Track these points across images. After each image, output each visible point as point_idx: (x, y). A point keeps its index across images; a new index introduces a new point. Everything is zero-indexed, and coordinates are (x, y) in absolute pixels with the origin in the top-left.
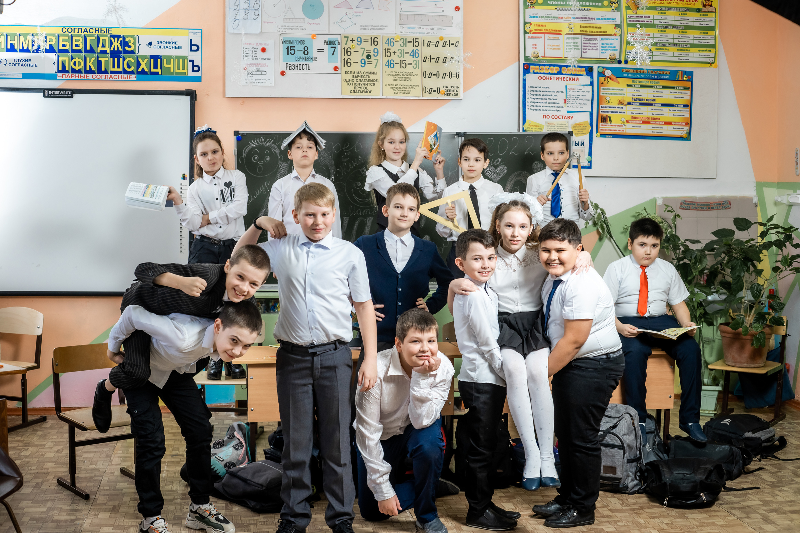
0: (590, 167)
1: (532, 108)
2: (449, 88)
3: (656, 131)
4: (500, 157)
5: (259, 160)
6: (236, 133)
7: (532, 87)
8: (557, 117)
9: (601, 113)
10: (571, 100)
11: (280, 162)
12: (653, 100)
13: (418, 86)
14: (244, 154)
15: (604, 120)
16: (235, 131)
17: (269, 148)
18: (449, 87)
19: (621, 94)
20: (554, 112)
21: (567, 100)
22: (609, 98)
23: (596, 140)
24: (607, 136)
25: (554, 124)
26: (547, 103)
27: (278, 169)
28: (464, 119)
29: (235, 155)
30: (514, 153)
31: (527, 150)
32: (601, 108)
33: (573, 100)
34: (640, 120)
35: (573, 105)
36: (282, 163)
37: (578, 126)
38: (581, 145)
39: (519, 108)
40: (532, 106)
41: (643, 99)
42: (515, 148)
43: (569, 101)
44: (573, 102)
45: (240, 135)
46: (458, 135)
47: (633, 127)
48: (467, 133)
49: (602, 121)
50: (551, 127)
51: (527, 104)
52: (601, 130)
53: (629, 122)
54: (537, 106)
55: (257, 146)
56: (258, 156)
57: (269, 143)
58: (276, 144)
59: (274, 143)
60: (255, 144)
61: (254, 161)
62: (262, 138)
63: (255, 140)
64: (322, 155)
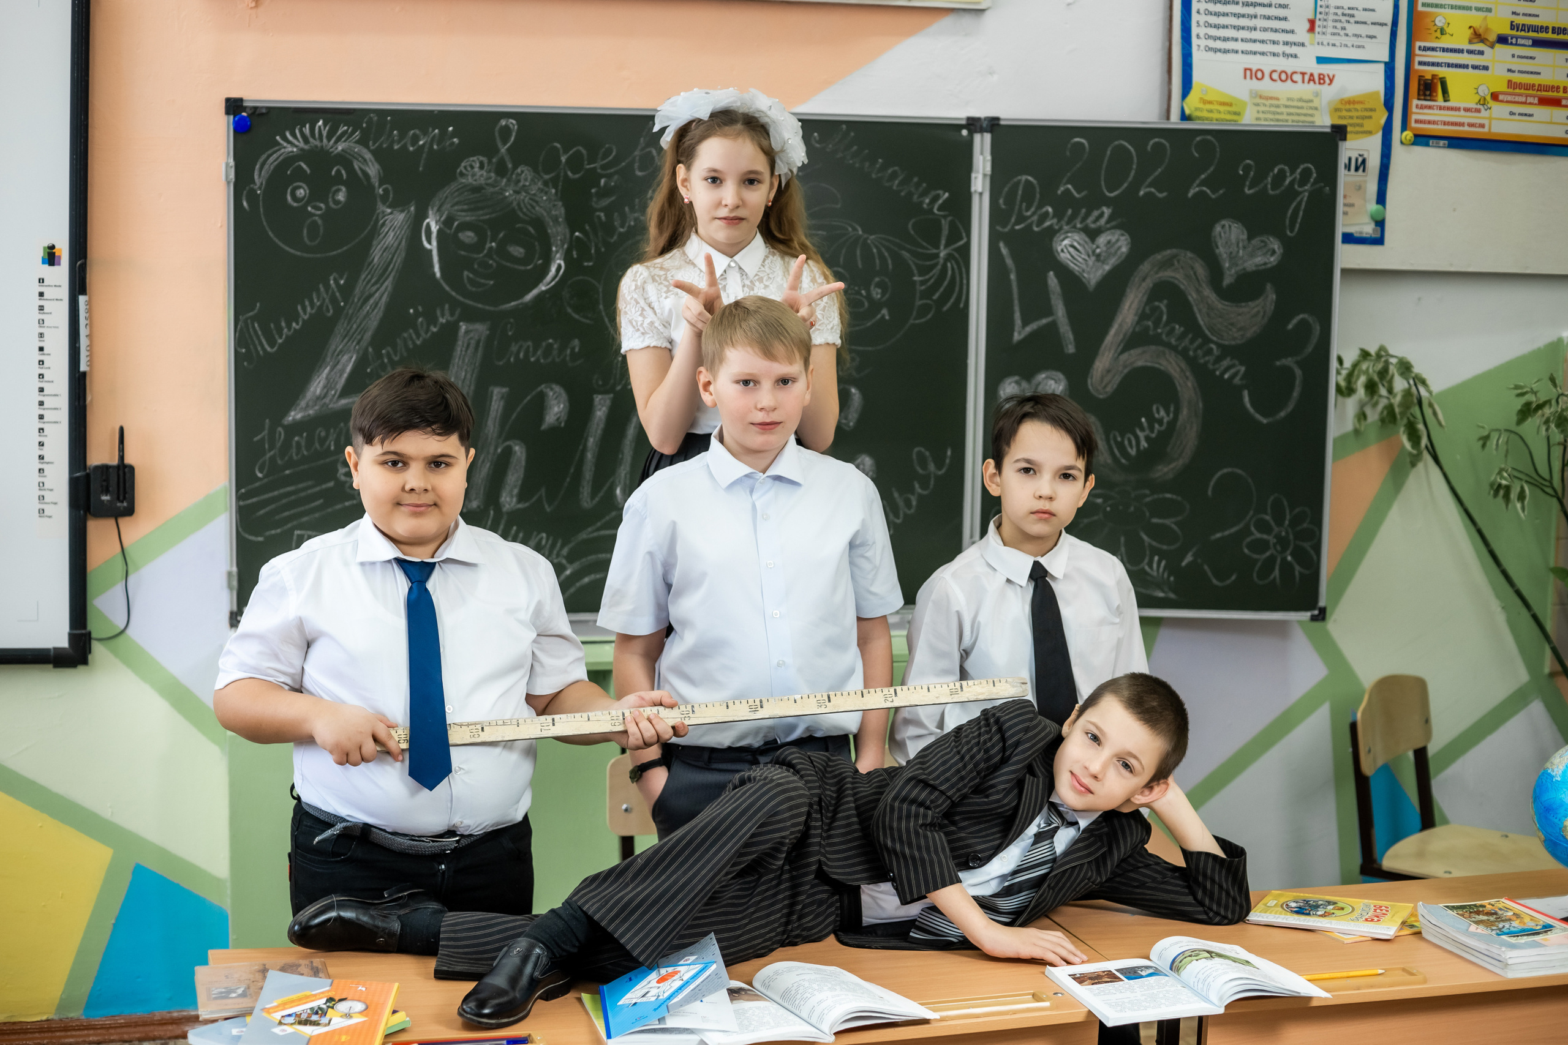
0: (1379, 241)
1: (1212, 44)
4: (1108, 202)
6: (233, 106)
8: (1287, 77)
9: (1417, 67)
10: (1330, 24)
11: (383, 208)
14: (259, 178)
15: (1428, 88)
16: (228, 100)
17: (344, 160)
19: (1478, 9)
20: (1276, 58)
21: (1317, 23)
22: (1444, 21)
23: (1400, 154)
24: (1435, 141)
25: (1278, 99)
26: (1255, 29)
27: (374, 232)
28: (991, 73)
29: (228, 183)
30: (1153, 190)
31: (1198, 182)
32: (1417, 52)
33: (1336, 21)
34: (1530, 92)
35: (1336, 37)
36: (389, 211)
37: (1348, 107)
38: (1357, 169)
39: (1167, 44)
40: (1210, 37)
41: (1542, 27)
42: (1157, 173)
43: (1325, 27)
44: (1335, 27)
45: (244, 114)
46: (972, 127)
47: (1512, 113)
48: (1002, 123)
49: (1421, 93)
50: (1267, 109)
51: (1195, 30)
52: (1417, 121)
53: (1501, 97)
54: (1226, 39)
55: (302, 150)
56: (306, 188)
57: (345, 141)
58: (367, 147)
59: (362, 141)
60: (296, 146)
61: (295, 205)
62: (321, 123)
63: (297, 132)
64: (524, 186)
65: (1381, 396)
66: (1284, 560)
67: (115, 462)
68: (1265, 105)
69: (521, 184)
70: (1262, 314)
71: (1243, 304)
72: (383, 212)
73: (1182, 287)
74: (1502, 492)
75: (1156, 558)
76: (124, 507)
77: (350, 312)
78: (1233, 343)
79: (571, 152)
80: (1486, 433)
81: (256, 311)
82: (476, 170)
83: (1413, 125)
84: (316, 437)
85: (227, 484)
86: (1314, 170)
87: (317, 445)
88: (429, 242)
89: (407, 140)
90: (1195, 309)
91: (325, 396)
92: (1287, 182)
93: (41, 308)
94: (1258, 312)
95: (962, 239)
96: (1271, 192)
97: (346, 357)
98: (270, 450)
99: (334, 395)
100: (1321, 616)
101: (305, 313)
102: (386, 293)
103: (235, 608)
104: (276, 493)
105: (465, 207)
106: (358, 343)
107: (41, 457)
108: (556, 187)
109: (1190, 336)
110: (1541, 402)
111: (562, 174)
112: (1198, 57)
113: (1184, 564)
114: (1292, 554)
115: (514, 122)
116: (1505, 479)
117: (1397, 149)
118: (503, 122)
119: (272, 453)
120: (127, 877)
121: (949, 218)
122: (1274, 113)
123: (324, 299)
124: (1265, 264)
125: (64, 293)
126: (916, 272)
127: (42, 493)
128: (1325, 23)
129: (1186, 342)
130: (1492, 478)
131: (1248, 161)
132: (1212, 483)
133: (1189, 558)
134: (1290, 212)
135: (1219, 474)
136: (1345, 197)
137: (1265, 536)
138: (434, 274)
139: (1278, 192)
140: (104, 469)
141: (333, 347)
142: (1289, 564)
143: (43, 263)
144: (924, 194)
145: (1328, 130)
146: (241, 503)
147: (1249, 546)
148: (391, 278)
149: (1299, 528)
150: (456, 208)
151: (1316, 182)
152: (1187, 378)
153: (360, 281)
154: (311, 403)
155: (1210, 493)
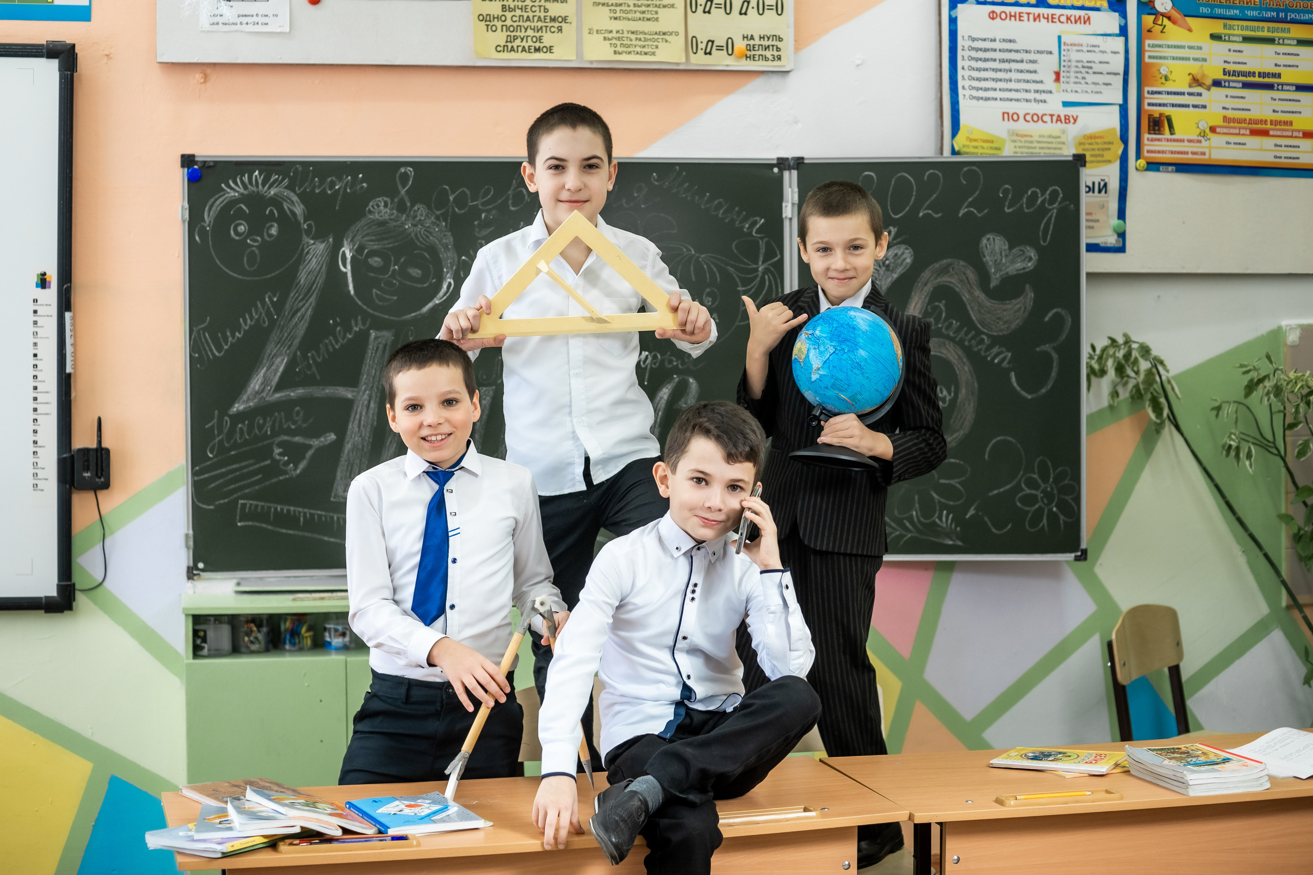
0: (1121, 249)
1: (975, 93)
2: (757, 41)
3: (1283, 155)
4: (894, 222)
5: (251, 233)
6: (187, 161)
7: (974, 40)
8: (1038, 118)
9: (1146, 107)
10: (1073, 75)
11: (306, 240)
12: (1275, 75)
13: (677, 34)
14: (208, 218)
15: (1157, 124)
16: (183, 156)
17: (276, 202)
18: (756, 37)
19: (1195, 59)
20: (1029, 103)
21: (1062, 74)
22: (1167, 70)
23: (1136, 179)
24: (1164, 167)
25: (1031, 136)
26: (1011, 81)
27: (300, 259)
28: (796, 122)
29: (184, 221)
30: (930, 212)
31: (966, 204)
32: (1146, 95)
33: (1077, 72)
34: (1243, 125)
35: (1078, 85)
36: (312, 242)
37: (1090, 141)
38: (1100, 191)
39: (939, 94)
40: (973, 88)
41: (1250, 72)
42: (933, 198)
43: (1068, 77)
44: (1077, 77)
45: (196, 167)
46: (782, 166)
47: (1228, 143)
48: (806, 161)
49: (1151, 128)
50: (1023, 144)
51: (960, 83)
52: (1148, 152)
53: (1218, 130)
54: (986, 89)
55: (242, 194)
56: (246, 225)
57: (276, 187)
58: (294, 191)
59: (290, 187)
60: (237, 192)
61: (237, 238)
62: (257, 173)
63: (238, 180)
64: (420, 220)
65: (1128, 376)
66: (1050, 510)
67: (94, 445)
68: (1021, 141)
69: (418, 219)
70: (1023, 309)
71: (1008, 302)
72: (308, 243)
73: (957, 289)
74: (1233, 453)
75: (945, 512)
76: (102, 482)
77: (282, 323)
78: (1001, 334)
79: (457, 193)
80: (1217, 404)
81: (206, 324)
82: (382, 208)
83: (1146, 154)
84: (256, 425)
85: (184, 463)
86: (1060, 192)
87: (257, 431)
88: (345, 266)
89: (326, 185)
90: (968, 306)
91: (263, 391)
92: (1039, 202)
93: (35, 323)
94: (1020, 308)
95: (777, 256)
96: (1026, 210)
97: (279, 360)
98: (219, 435)
99: (269, 391)
100: (1083, 556)
101: (246, 324)
102: (310, 310)
103: (191, 564)
104: (224, 470)
105: (373, 238)
106: (289, 348)
107: (35, 442)
108: (445, 221)
109: (965, 329)
110: (1261, 376)
111: (451, 210)
112: (964, 104)
113: (967, 516)
114: (1056, 506)
115: (411, 169)
116: (1234, 440)
117: (1132, 174)
118: (403, 170)
119: (220, 437)
120: (105, 787)
121: (766, 240)
122: (1029, 148)
123: (261, 314)
124: (1024, 268)
125: (53, 310)
126: (739, 283)
127: (36, 471)
128: (1068, 74)
129: (962, 334)
130: (1224, 441)
131: (1006, 186)
132: (988, 449)
133: (972, 512)
134: (1042, 226)
135: (994, 441)
136: (1087, 214)
137: (1034, 492)
138: (349, 292)
139: (1032, 210)
140: (85, 451)
141: (269, 351)
142: (1055, 513)
143: (37, 286)
144: (745, 219)
145: (1071, 159)
146: (196, 478)
147: (1021, 500)
148: (314, 295)
149: (1062, 484)
150: (366, 238)
151: (1063, 200)
152: (964, 364)
153: (290, 299)
154: (251, 397)
155: (986, 457)
